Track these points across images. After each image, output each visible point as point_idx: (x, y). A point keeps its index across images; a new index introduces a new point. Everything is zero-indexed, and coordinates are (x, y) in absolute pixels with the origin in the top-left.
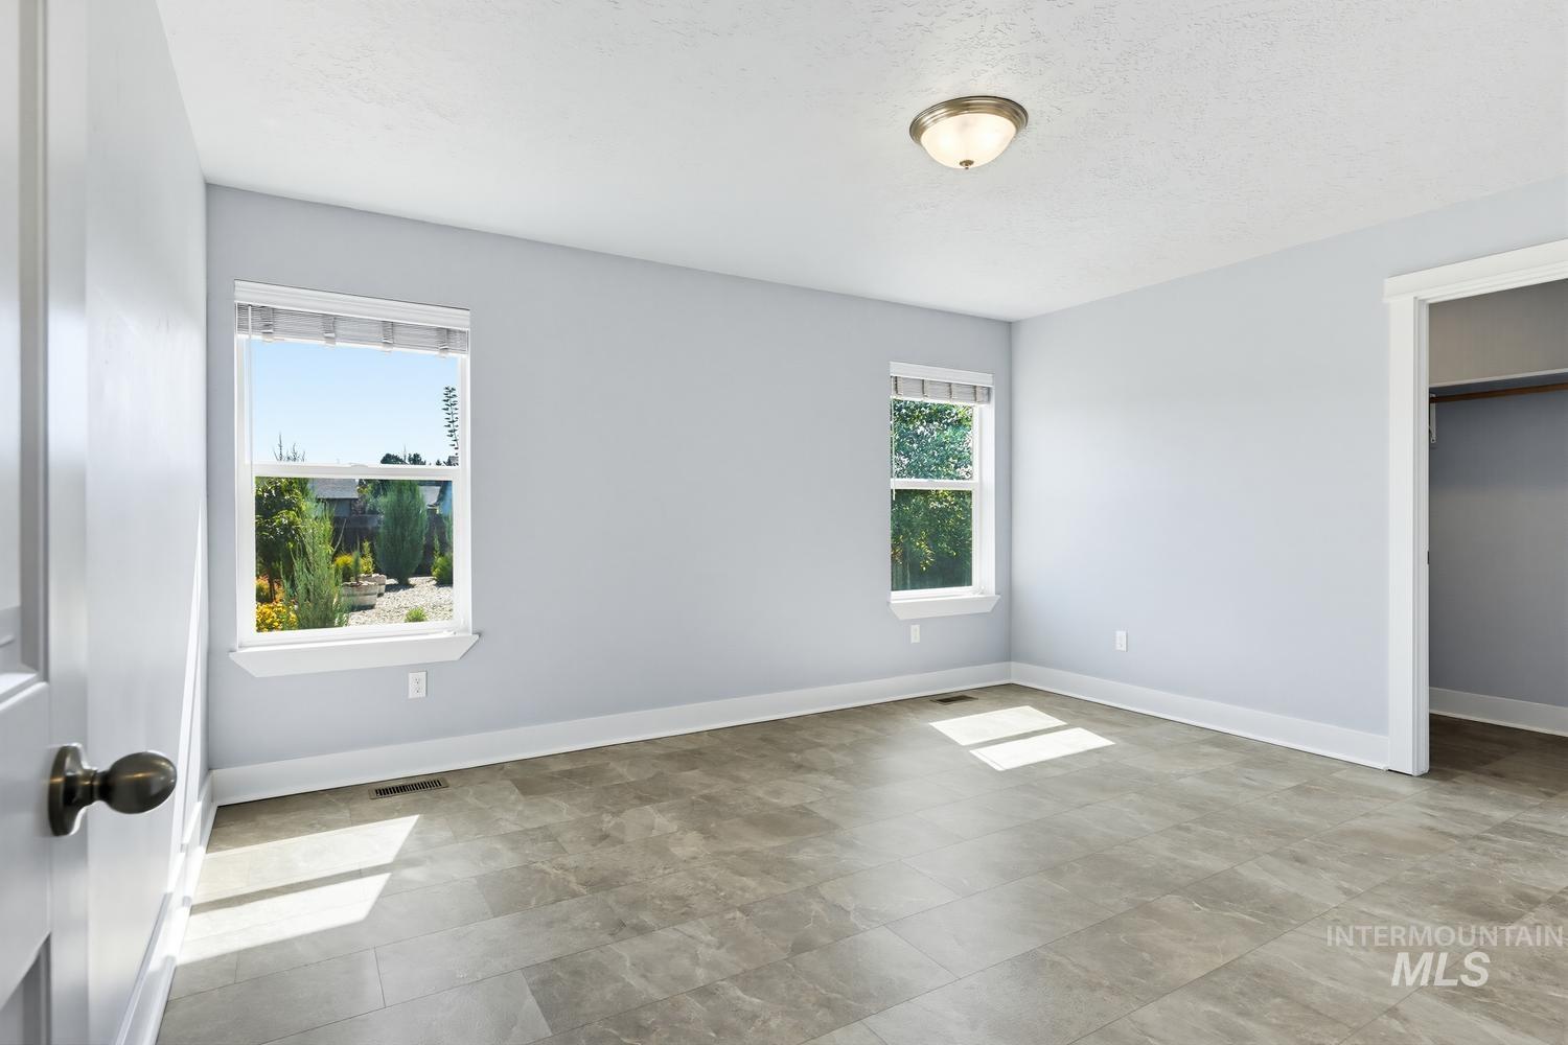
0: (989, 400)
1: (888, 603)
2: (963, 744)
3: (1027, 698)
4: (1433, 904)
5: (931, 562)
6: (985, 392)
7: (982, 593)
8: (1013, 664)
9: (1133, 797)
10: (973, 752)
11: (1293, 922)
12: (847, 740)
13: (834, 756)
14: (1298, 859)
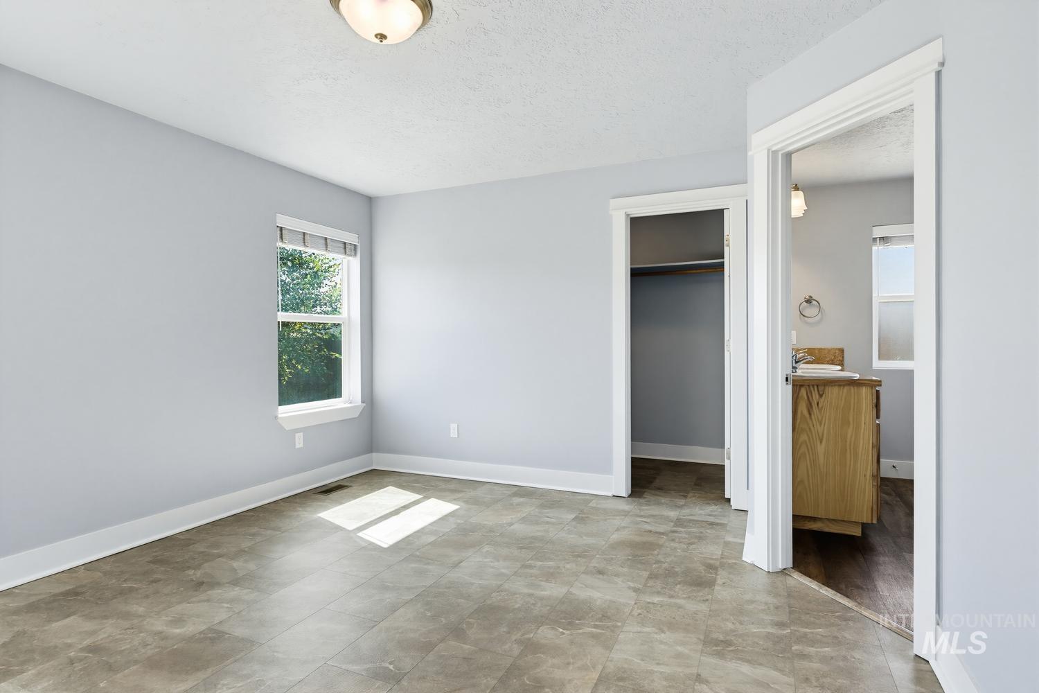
0: (355, 254)
1: (276, 417)
2: (350, 528)
3: (387, 480)
4: (676, 585)
5: (289, 378)
6: (353, 248)
7: (351, 403)
8: (374, 454)
9: (486, 548)
10: (360, 534)
11: (619, 624)
12: (246, 544)
13: (235, 564)
14: (601, 572)
